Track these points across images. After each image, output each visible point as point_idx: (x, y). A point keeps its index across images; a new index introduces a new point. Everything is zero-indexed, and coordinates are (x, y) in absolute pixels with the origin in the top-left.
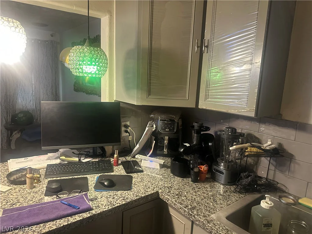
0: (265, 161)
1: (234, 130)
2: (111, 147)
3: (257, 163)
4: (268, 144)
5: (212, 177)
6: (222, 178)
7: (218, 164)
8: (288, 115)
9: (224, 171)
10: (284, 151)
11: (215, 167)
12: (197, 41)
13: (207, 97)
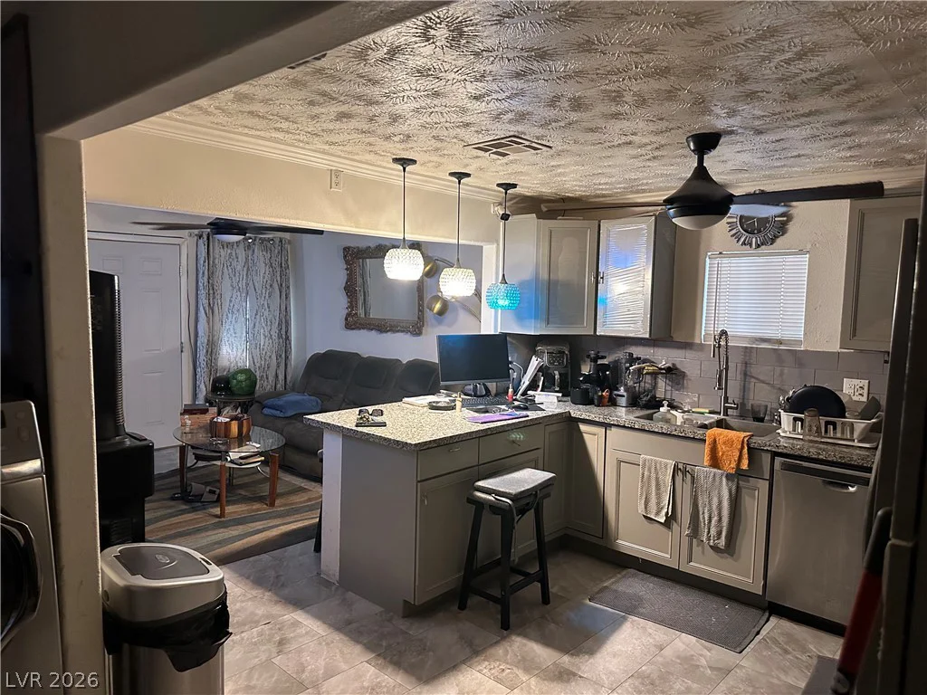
0: (661, 383)
1: (631, 355)
2: (495, 384)
3: (655, 386)
4: (663, 364)
5: (613, 402)
6: (623, 401)
7: (618, 390)
8: (678, 337)
9: (625, 394)
10: (677, 369)
11: (616, 392)
12: (593, 274)
13: (604, 324)
